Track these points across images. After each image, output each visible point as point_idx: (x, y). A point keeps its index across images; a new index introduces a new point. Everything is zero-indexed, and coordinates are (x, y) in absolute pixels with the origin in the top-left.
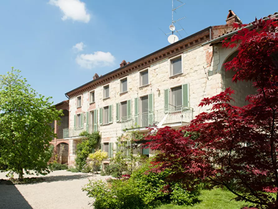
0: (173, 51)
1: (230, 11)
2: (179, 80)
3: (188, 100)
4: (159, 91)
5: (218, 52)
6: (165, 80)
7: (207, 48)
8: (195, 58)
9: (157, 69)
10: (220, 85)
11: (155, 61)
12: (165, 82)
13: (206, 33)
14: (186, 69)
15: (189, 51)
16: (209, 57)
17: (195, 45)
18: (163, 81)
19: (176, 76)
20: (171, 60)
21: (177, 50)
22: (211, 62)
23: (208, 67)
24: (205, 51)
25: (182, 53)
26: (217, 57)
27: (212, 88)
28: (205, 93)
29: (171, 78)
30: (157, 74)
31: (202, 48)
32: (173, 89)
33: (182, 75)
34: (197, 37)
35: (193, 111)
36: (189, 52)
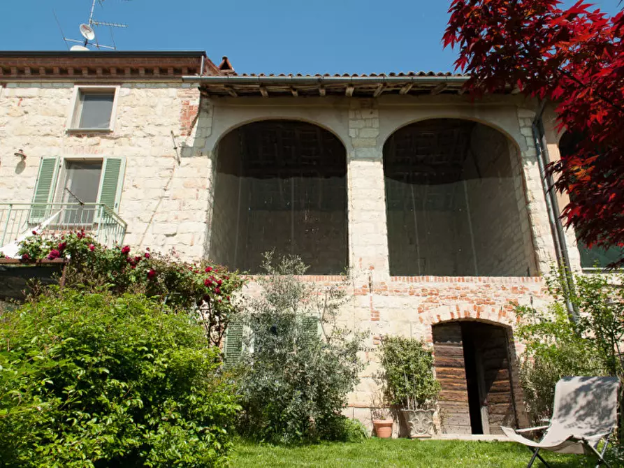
0: (92, 71)
1: (225, 58)
2: (98, 144)
3: (116, 201)
4: (24, 157)
5: (211, 112)
6: (50, 133)
7: (184, 95)
8: (152, 107)
9: (30, 98)
10: (208, 184)
11: (26, 76)
12: (49, 138)
13: (191, 62)
14: (124, 123)
15: (138, 85)
16: (190, 116)
17: (157, 78)
18: (43, 133)
19: (91, 134)
20: (79, 89)
21: (106, 71)
22: (192, 127)
23: (183, 135)
24: (179, 100)
25: (120, 84)
26: (207, 120)
27: (186, 186)
28: (167, 194)
29: (71, 133)
30: (26, 113)
31: (173, 91)
32: (71, 164)
33: (108, 136)
34: (167, 62)
35: (125, 232)
36: (139, 88)
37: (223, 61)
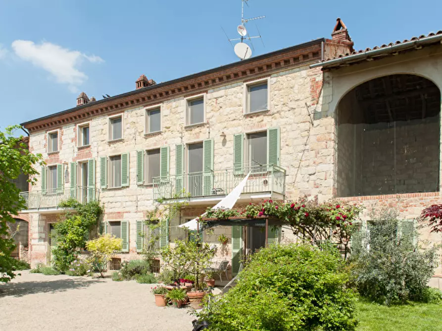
0: (252, 71)
1: (339, 20)
2: (262, 121)
3: (278, 156)
4: (225, 136)
5: (331, 82)
6: (236, 118)
7: (312, 74)
8: (292, 88)
9: (221, 97)
10: (333, 136)
11: (217, 83)
12: (235, 122)
14: (276, 103)
15: (281, 73)
16: (317, 89)
17: (292, 65)
18: (231, 119)
19: (257, 115)
20: (247, 85)
21: (260, 69)
22: (319, 98)
23: (313, 104)
24: (309, 78)
25: (269, 75)
26: (329, 90)
27: (318, 140)
28: (307, 147)
29: (247, 116)
30: (221, 107)
31: (304, 73)
32: (249, 135)
33: (267, 114)
34: (298, 53)
35: (285, 175)
36: (282, 76)
37: (337, 23)
